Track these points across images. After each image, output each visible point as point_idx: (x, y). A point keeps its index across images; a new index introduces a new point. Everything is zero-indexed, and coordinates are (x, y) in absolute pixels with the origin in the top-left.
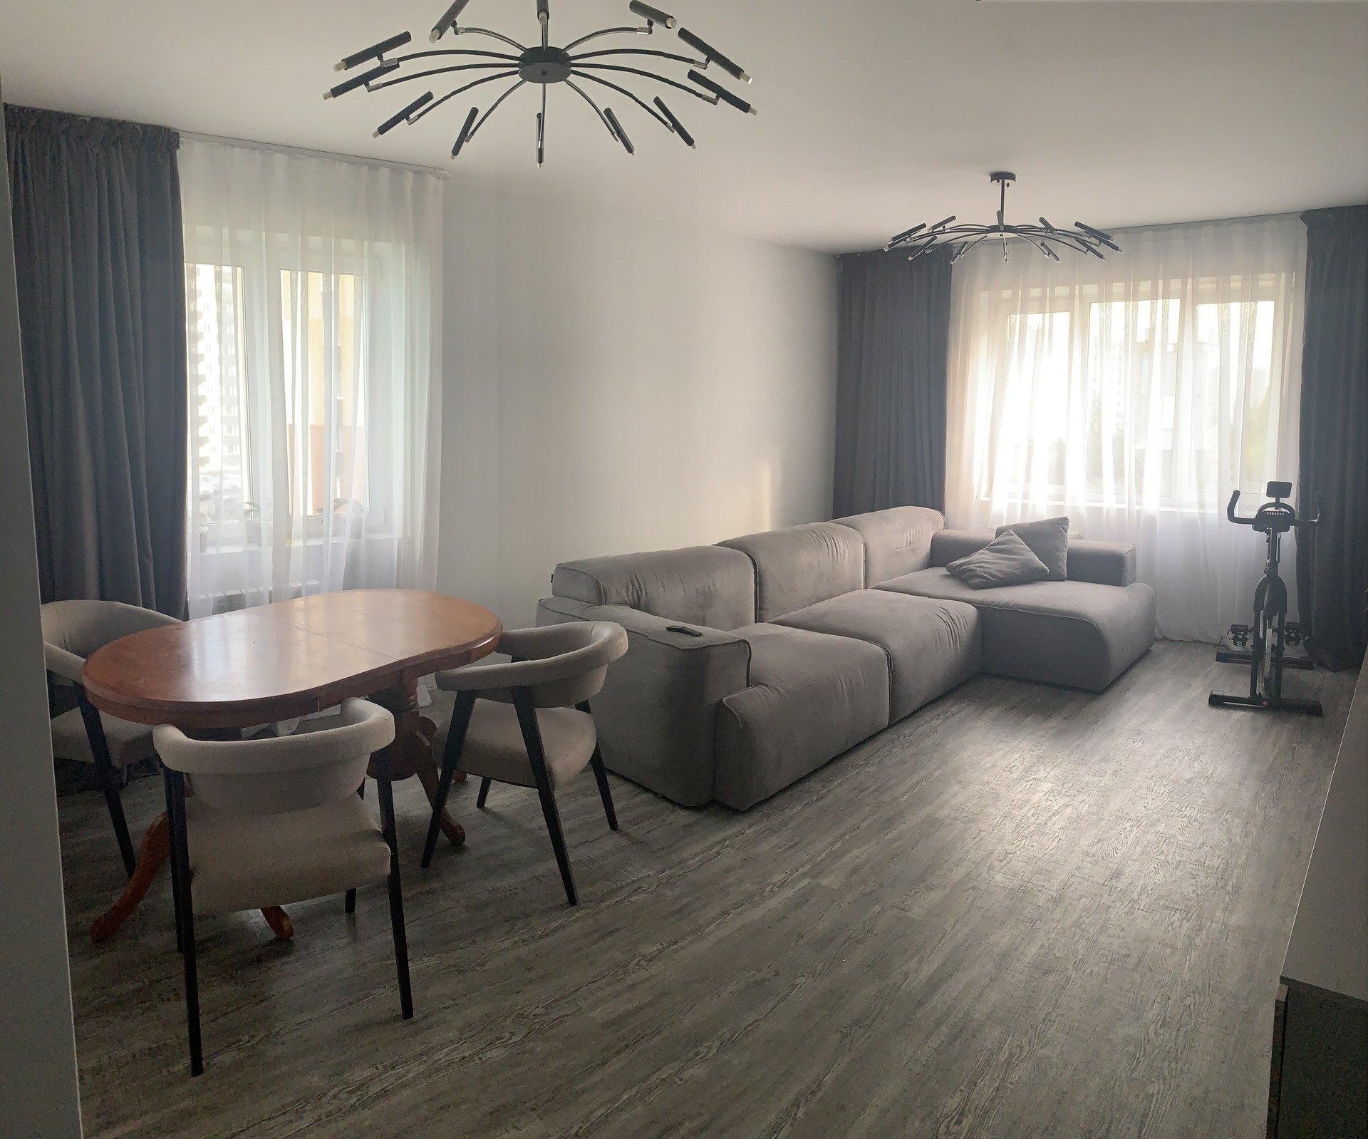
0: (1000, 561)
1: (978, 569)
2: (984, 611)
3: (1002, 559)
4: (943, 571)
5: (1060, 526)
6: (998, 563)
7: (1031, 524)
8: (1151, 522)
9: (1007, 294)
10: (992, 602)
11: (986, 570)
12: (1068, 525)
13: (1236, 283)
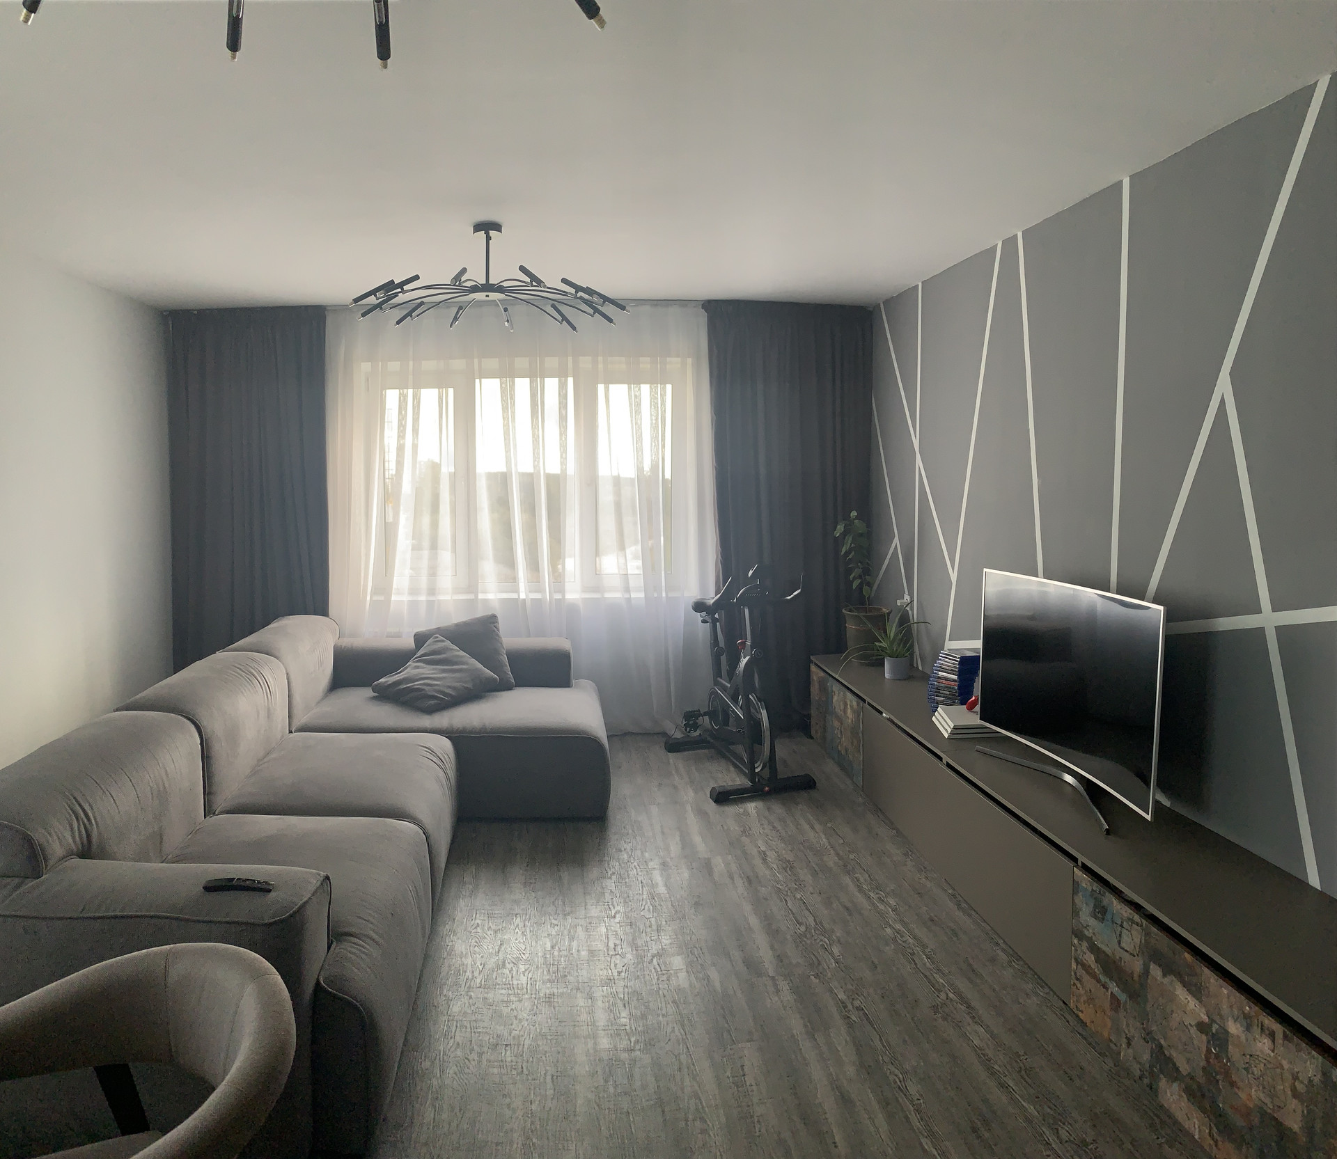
0: (444, 675)
1: (426, 688)
2: (461, 740)
3: (444, 671)
4: (368, 692)
5: (492, 625)
6: (444, 678)
7: (457, 625)
8: (572, 610)
9: (394, 366)
10: (464, 728)
11: (436, 688)
12: (497, 622)
13: (645, 363)
